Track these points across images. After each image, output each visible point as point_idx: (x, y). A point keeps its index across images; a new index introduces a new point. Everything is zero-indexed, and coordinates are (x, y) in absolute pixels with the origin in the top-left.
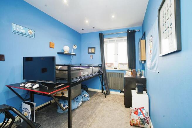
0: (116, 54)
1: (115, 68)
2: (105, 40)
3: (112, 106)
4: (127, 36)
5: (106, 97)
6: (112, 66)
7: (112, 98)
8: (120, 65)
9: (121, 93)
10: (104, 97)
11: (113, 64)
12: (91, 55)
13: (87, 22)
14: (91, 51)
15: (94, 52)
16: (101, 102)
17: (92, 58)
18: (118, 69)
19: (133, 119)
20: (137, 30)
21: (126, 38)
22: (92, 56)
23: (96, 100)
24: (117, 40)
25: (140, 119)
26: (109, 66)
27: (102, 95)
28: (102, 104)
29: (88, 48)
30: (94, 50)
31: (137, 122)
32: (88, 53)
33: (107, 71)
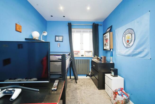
0: (82, 43)
1: (82, 56)
2: (72, 30)
3: (88, 91)
4: (93, 28)
5: (77, 83)
6: (79, 54)
7: (82, 83)
8: (85, 52)
9: (87, 76)
10: (74, 83)
11: (79, 52)
12: (58, 44)
13: (61, 8)
14: (59, 39)
15: (61, 40)
16: (76, 89)
17: (60, 47)
18: (84, 57)
19: (118, 101)
20: (99, 24)
21: (92, 30)
22: (60, 44)
23: (70, 87)
24: (83, 31)
25: (126, 99)
26: (76, 54)
27: (72, 82)
28: (78, 91)
29: (56, 36)
30: (62, 39)
31: (122, 103)
32: (55, 41)
33: (75, 59)
